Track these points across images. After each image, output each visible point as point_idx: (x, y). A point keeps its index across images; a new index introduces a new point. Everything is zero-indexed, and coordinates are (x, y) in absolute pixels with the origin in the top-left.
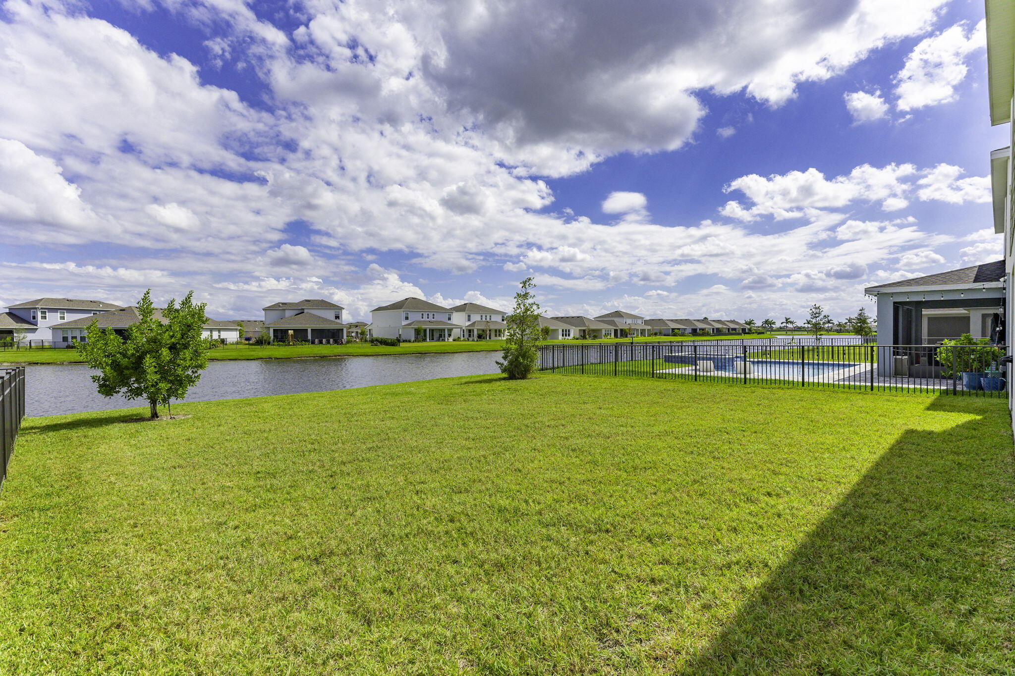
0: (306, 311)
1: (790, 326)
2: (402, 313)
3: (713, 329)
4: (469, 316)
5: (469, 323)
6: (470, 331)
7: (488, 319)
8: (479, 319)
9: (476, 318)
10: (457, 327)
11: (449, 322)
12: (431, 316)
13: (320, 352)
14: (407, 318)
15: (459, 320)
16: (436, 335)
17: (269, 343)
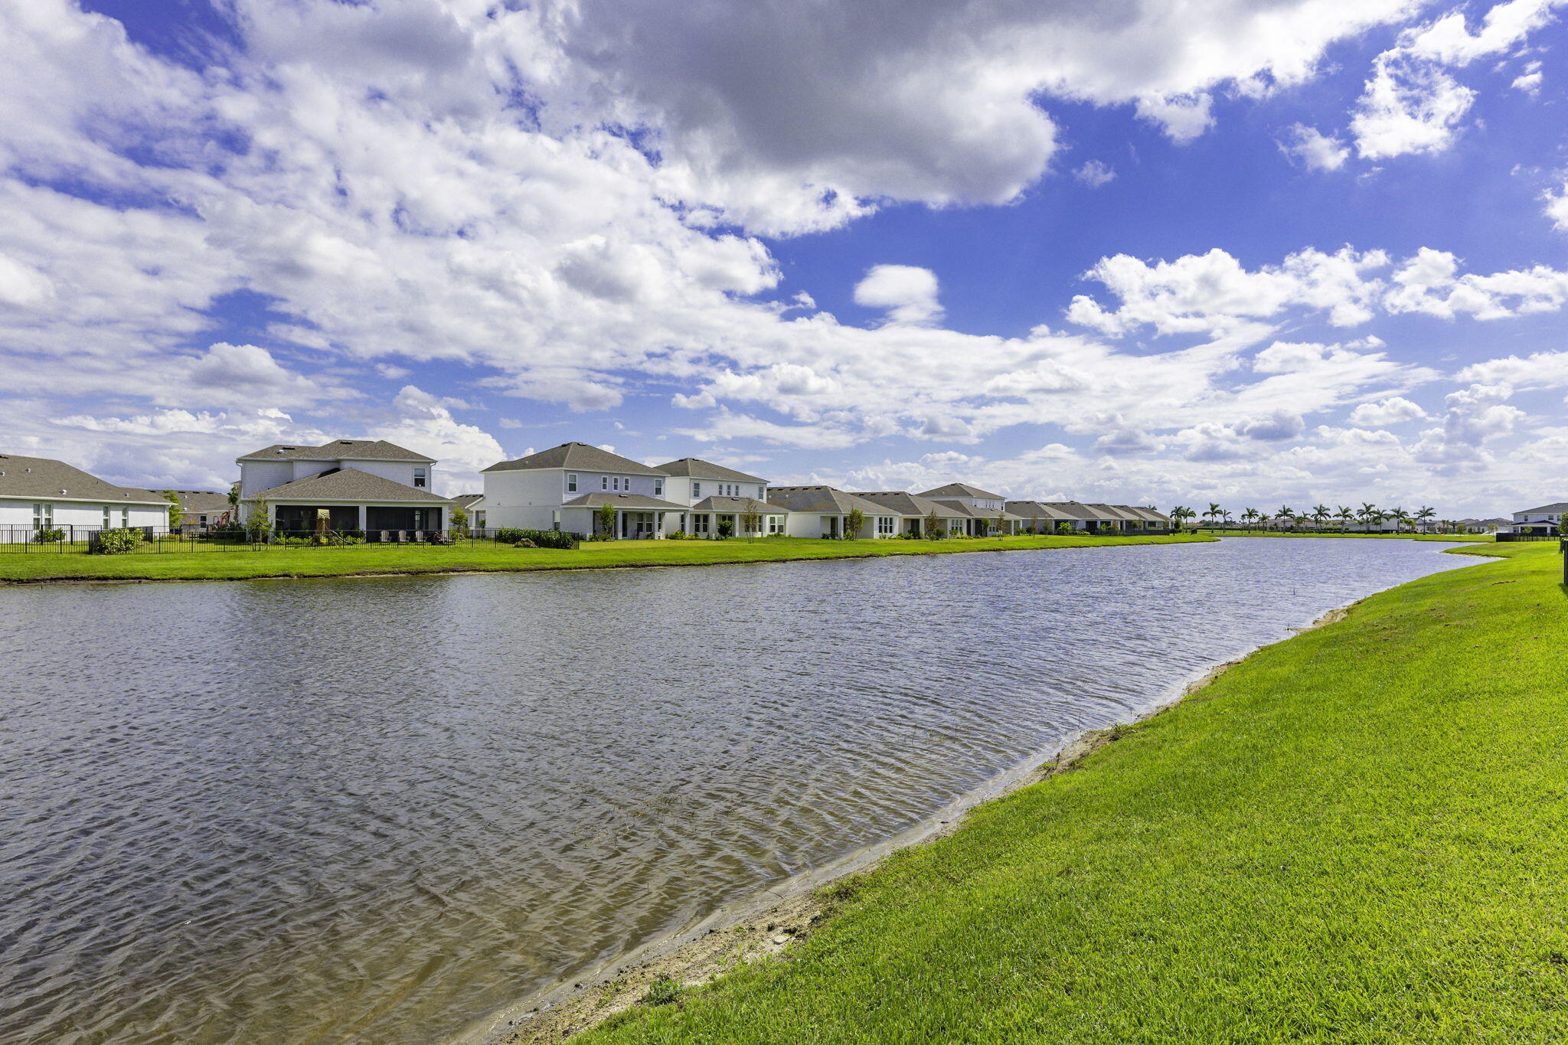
0: (346, 465)
1: (1219, 518)
2: (559, 476)
3: (1121, 522)
4: (697, 486)
5: (697, 501)
6: (697, 517)
7: (733, 494)
8: (716, 494)
9: (709, 490)
10: (674, 508)
11: (658, 497)
12: (621, 483)
13: (404, 562)
14: (573, 487)
15: (677, 492)
16: (632, 525)
17: (265, 540)
